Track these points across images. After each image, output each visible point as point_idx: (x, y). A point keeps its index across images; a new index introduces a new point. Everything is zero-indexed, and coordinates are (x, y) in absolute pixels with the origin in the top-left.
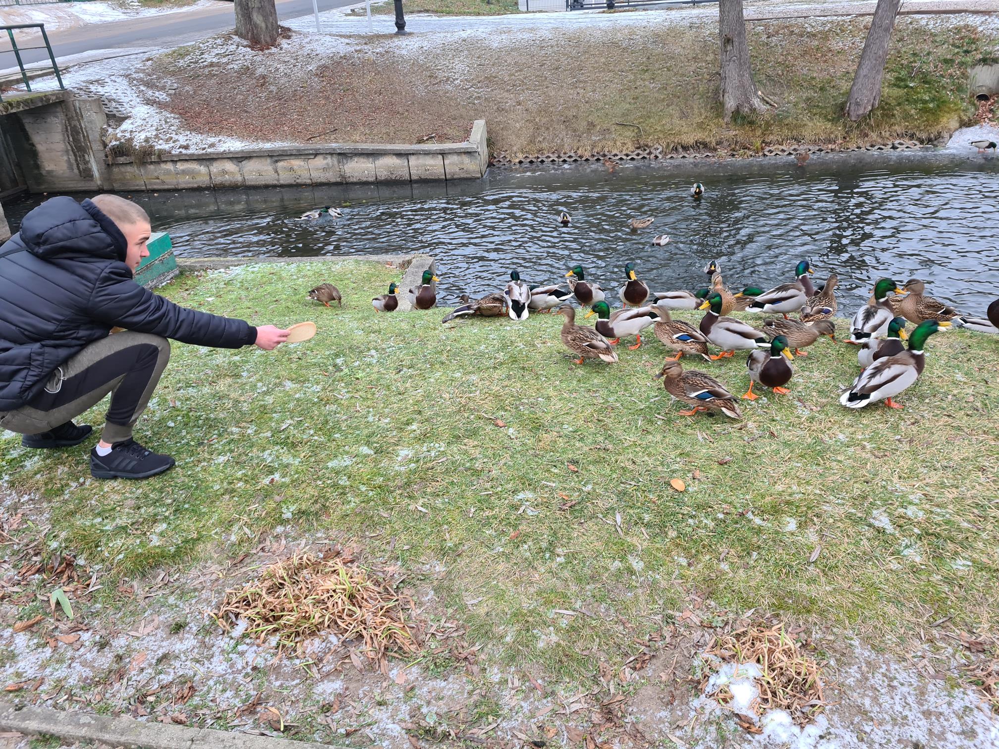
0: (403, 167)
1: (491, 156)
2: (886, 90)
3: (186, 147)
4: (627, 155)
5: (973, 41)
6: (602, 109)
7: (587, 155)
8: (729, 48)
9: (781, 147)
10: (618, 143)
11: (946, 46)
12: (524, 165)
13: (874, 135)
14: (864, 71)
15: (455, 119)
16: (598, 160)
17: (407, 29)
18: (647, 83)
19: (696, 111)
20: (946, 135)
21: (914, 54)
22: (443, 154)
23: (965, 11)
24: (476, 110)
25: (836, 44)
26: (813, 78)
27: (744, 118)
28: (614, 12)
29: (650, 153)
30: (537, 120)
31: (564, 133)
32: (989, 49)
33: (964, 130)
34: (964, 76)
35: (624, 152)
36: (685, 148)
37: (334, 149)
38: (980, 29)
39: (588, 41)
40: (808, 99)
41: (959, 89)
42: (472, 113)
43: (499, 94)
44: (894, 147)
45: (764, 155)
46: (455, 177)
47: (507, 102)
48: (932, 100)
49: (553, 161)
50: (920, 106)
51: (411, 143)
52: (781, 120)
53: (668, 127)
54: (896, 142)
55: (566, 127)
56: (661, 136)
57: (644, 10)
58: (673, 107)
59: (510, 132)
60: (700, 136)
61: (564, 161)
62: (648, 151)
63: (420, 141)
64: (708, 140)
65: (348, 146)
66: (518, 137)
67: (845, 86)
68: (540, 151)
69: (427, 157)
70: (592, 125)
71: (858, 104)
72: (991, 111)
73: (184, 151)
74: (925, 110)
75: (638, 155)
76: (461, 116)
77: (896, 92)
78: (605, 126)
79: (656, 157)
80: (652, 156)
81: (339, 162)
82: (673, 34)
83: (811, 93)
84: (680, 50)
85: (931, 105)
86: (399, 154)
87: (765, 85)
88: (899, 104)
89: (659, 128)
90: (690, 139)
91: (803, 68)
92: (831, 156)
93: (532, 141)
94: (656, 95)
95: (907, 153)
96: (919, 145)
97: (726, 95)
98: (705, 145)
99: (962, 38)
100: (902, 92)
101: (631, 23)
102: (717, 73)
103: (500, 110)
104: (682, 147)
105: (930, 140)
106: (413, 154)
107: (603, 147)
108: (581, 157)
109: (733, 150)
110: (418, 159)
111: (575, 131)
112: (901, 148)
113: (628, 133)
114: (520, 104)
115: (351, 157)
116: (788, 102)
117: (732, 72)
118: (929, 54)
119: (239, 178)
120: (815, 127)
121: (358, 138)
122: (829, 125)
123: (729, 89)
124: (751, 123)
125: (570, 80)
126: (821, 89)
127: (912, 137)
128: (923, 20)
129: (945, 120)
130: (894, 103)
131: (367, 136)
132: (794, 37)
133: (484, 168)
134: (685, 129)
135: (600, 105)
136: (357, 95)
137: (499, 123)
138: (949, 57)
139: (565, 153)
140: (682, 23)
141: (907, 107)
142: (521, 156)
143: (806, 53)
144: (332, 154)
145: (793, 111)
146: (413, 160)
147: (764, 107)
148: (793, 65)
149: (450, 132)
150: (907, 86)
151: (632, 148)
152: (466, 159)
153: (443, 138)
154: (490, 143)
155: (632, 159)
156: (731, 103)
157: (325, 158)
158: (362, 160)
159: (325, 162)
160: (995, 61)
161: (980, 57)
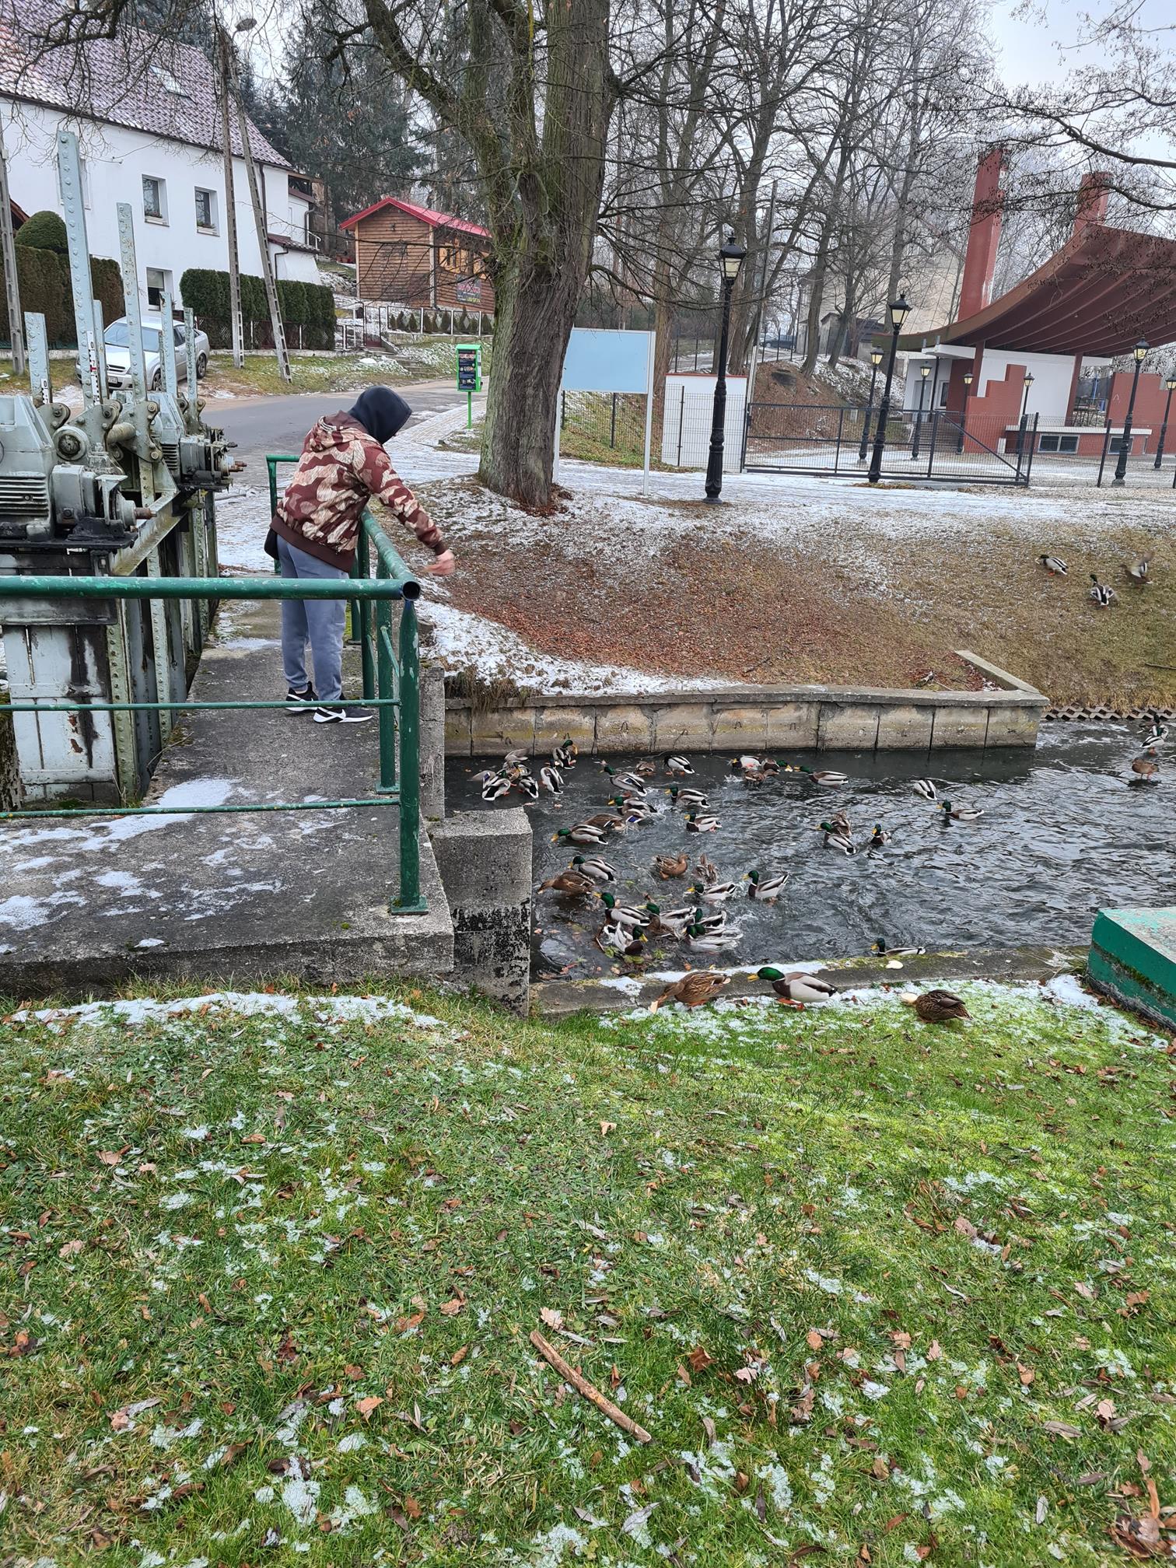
0: (924, 726)
3: (565, 684)
15: (923, 647)
22: (991, 708)
31: (1077, 675)
46: (1000, 743)
51: (905, 686)
55: (1076, 667)
63: (918, 684)
69: (965, 712)
70: (1111, 665)
73: (565, 692)
78: (1131, 668)
82: (1136, 539)
108: (1119, 713)
110: (950, 713)
111: (1091, 673)
119: (646, 738)
139: (1092, 707)
146: (942, 717)
153: (946, 679)
157: (798, 708)
158: (859, 713)
159: (797, 714)
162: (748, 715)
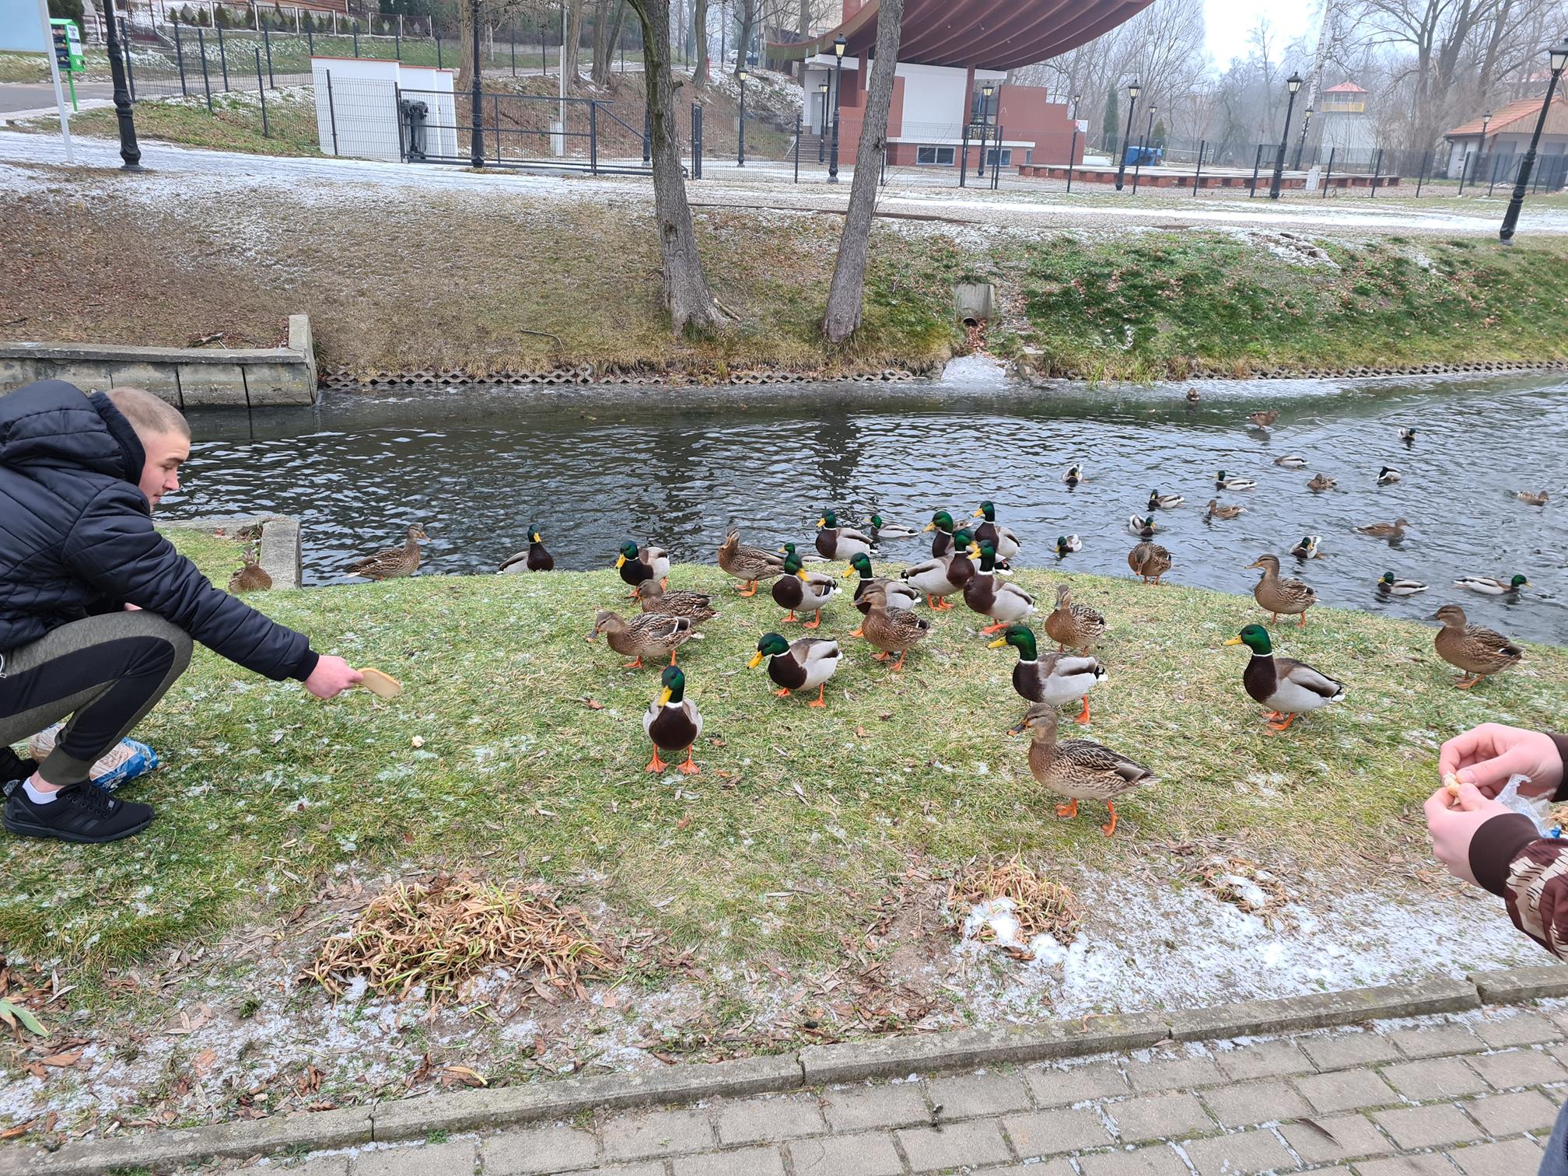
0: (167, 384)
1: (322, 371)
2: (867, 307)
4: (542, 377)
5: (952, 255)
6: (497, 308)
7: (481, 374)
8: (672, 238)
9: (752, 373)
10: (527, 359)
11: (924, 258)
12: (379, 387)
13: (860, 362)
14: (842, 282)
15: (254, 311)
16: (499, 382)
17: (143, 163)
18: (559, 277)
19: (634, 320)
20: (940, 366)
21: (891, 265)
22: (244, 365)
23: (939, 219)
24: (288, 299)
25: (801, 246)
26: (779, 286)
27: (699, 332)
28: (485, 172)
29: (576, 375)
30: (395, 319)
31: (441, 341)
32: (970, 265)
33: (957, 360)
34: (948, 294)
35: (537, 373)
36: (625, 370)
37: (29, 352)
38: (958, 241)
39: (463, 211)
40: (777, 312)
41: (945, 310)
42: (283, 303)
43: (327, 278)
44: (885, 378)
45: (732, 383)
46: (266, 402)
47: (340, 291)
48: (920, 322)
49: (428, 382)
50: (907, 328)
51: (179, 346)
52: (747, 338)
53: (597, 339)
54: (887, 372)
55: (444, 333)
56: (589, 351)
57: (529, 174)
58: (601, 311)
59: (351, 336)
60: (644, 353)
61: (446, 383)
62: (572, 372)
63: (195, 343)
64: (654, 359)
65: (56, 347)
66: (366, 343)
67: (819, 299)
68: (406, 366)
69: (213, 370)
70: (483, 332)
71: (838, 322)
72: (982, 338)
74: (913, 334)
75: (559, 377)
76: (264, 308)
77: (878, 310)
78: (504, 334)
79: (585, 381)
80: (579, 379)
81: (38, 374)
82: (587, 213)
83: (778, 305)
84: (598, 235)
85: (919, 329)
86: (159, 363)
87: (720, 291)
88: (884, 325)
89: (585, 341)
90: (630, 357)
91: (767, 273)
92: (814, 385)
93: (390, 351)
94: (575, 294)
95: (901, 385)
96: (912, 377)
97: (673, 301)
98: (652, 367)
99: (940, 250)
100: (885, 310)
101: (523, 190)
102: (656, 270)
103: (330, 301)
104: (620, 368)
105: (922, 371)
106: (187, 364)
107: (505, 365)
108: (472, 377)
109: (691, 374)
110: (196, 371)
111: (458, 338)
112: (893, 379)
113: (541, 346)
114: (363, 295)
115: (63, 367)
116: (753, 315)
117: (677, 268)
118: (907, 266)
120: (791, 349)
121: (72, 335)
122: (806, 347)
123: (677, 293)
124: (710, 339)
125: (441, 264)
126: (791, 300)
127: (902, 366)
128: (896, 225)
129: (936, 346)
130: (877, 323)
131: (90, 332)
132: (748, 233)
133: (314, 388)
134: (621, 343)
135: (494, 303)
136: (60, 264)
137: (330, 321)
138: (929, 271)
139: (446, 371)
140: (596, 199)
141: (893, 329)
142: (373, 374)
143: (765, 253)
144: (22, 360)
145: (760, 326)
146: (186, 375)
147: (725, 320)
148: (752, 268)
149: (248, 330)
150: (889, 304)
151: (548, 367)
152: (286, 376)
153: (236, 340)
154: (318, 350)
155: (551, 383)
156: (680, 313)
157: (9, 366)
158: (85, 371)
159: (9, 372)
160: (978, 280)
161: (961, 273)
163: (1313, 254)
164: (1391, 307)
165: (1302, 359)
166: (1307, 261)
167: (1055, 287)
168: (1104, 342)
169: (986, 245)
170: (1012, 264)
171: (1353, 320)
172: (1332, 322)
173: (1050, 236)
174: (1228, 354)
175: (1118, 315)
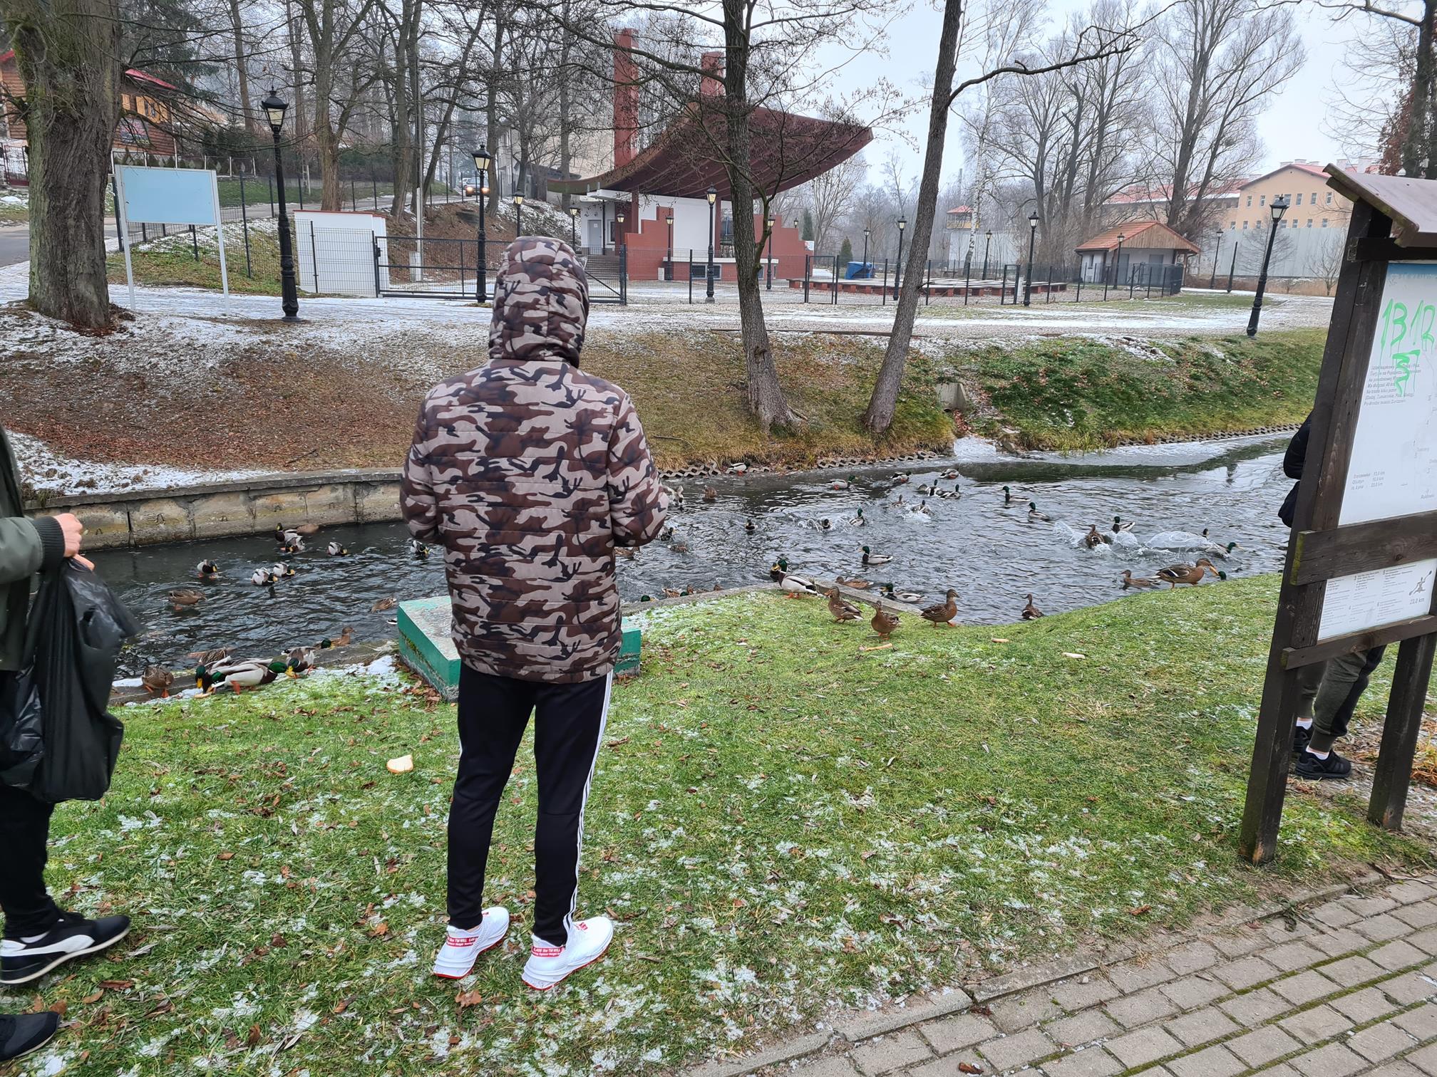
3: (91, 484)
5: (925, 362)
8: (760, 359)
9: (830, 459)
10: (667, 459)
13: (900, 446)
18: (664, 393)
19: (732, 423)
20: (951, 445)
26: (822, 392)
27: (783, 430)
29: (706, 469)
34: (933, 392)
35: (677, 469)
38: (922, 351)
40: (828, 412)
41: (936, 404)
44: (922, 458)
45: (820, 467)
48: (926, 414)
50: (921, 419)
52: (817, 433)
53: (711, 440)
54: (921, 452)
58: (706, 418)
60: (750, 449)
62: (703, 467)
64: (756, 453)
71: (883, 417)
72: (965, 424)
73: (89, 491)
74: (926, 423)
75: (693, 471)
79: (715, 473)
80: (710, 472)
81: (356, 494)
82: (656, 341)
84: (677, 357)
85: (928, 419)
91: (808, 382)
94: (681, 406)
96: (938, 455)
97: (761, 407)
105: (942, 450)
109: (787, 463)
113: (674, 448)
115: (375, 487)
116: (814, 415)
120: (849, 439)
121: (358, 461)
122: (858, 437)
123: (762, 401)
124: (793, 435)
126: (834, 402)
127: (926, 447)
129: (944, 432)
134: (730, 442)
138: (914, 375)
141: (912, 420)
145: (822, 423)
147: (799, 419)
155: (690, 476)
156: (767, 415)
157: (334, 490)
159: (334, 495)
160: (950, 380)
161: (937, 376)
162: (286, 499)
163: (1153, 352)
164: (1217, 388)
165: (1184, 428)
166: (1153, 357)
167: (1003, 383)
168: (1055, 422)
169: (942, 354)
170: (967, 367)
171: (1200, 398)
172: (1188, 401)
173: (983, 344)
174: (1136, 427)
175: (1056, 402)
